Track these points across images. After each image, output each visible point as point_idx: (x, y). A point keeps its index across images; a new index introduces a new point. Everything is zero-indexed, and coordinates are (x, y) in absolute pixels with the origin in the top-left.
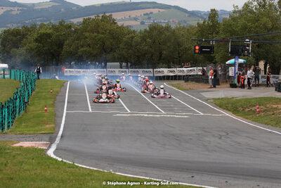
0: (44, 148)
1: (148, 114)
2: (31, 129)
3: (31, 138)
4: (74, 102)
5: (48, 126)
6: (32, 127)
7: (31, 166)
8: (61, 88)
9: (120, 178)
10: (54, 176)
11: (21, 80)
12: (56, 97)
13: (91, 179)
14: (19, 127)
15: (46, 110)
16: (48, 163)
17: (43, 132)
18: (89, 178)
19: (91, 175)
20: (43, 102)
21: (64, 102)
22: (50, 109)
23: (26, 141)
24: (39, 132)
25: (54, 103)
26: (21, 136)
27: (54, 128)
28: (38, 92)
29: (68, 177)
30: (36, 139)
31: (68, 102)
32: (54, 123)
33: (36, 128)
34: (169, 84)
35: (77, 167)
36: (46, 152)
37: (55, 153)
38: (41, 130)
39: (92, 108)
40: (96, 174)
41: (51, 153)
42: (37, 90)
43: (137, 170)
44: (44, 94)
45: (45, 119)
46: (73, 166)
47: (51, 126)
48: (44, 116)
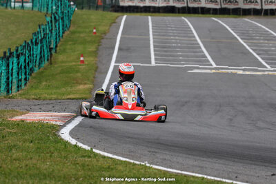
0: (59, 123)
1: (244, 70)
2: (54, 91)
3: (50, 107)
4: (128, 49)
5: (81, 87)
6: (57, 88)
7: (24, 154)
8: (110, 26)
9: (155, 174)
10: (53, 171)
11: (50, 12)
12: (101, 43)
14: (36, 89)
15: (82, 62)
16: (52, 149)
17: (69, 97)
18: (107, 174)
19: (112, 169)
20: (80, 48)
21: (114, 48)
22: (89, 60)
23: (40, 110)
24: (63, 97)
25: (98, 50)
26: (37, 102)
27: (91, 91)
28: (73, 33)
29: (74, 172)
30: (56, 108)
31: (120, 49)
32: (93, 82)
33: (64, 90)
35: (96, 155)
36: (58, 131)
37: (72, 133)
38: (69, 93)
39: (156, 59)
40: (120, 168)
41: (65, 134)
42: (72, 29)
43: (190, 161)
44: (82, 35)
45: (79, 75)
46: (90, 154)
47: (88, 86)
48: (77, 72)
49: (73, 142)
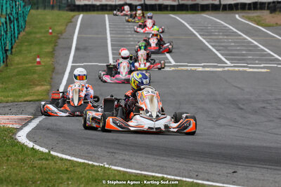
0: (15, 126)
1: (203, 67)
2: (11, 93)
3: (7, 109)
4: (85, 49)
5: (38, 88)
6: (13, 90)
8: (67, 25)
9: (115, 175)
10: (10, 175)
11: (4, 13)
12: (57, 44)
13: (68, 179)
15: (39, 63)
16: (9, 153)
17: (25, 99)
18: (65, 177)
19: (70, 171)
20: (36, 49)
21: (70, 48)
22: (46, 61)
24: (20, 100)
25: (54, 50)
27: (48, 92)
28: (29, 33)
29: (31, 175)
30: (13, 110)
31: (77, 49)
32: (50, 84)
33: (20, 92)
34: (243, 17)
35: (53, 157)
36: (15, 134)
37: (29, 136)
38: (26, 96)
39: (114, 58)
40: (78, 169)
41: (22, 137)
42: (28, 29)
43: (150, 161)
44: (38, 36)
45: (36, 76)
46: (48, 157)
47: (44, 88)
48: (34, 73)
49: (30, 144)
